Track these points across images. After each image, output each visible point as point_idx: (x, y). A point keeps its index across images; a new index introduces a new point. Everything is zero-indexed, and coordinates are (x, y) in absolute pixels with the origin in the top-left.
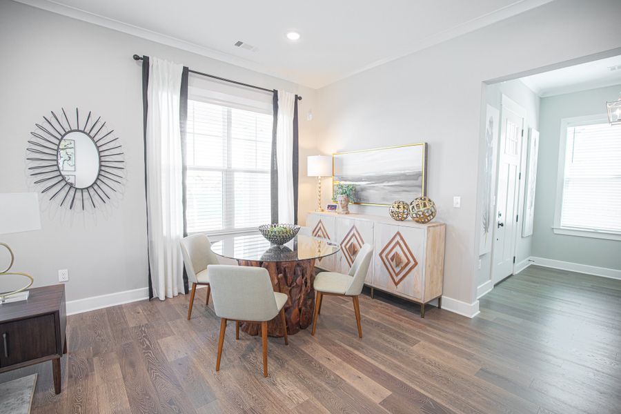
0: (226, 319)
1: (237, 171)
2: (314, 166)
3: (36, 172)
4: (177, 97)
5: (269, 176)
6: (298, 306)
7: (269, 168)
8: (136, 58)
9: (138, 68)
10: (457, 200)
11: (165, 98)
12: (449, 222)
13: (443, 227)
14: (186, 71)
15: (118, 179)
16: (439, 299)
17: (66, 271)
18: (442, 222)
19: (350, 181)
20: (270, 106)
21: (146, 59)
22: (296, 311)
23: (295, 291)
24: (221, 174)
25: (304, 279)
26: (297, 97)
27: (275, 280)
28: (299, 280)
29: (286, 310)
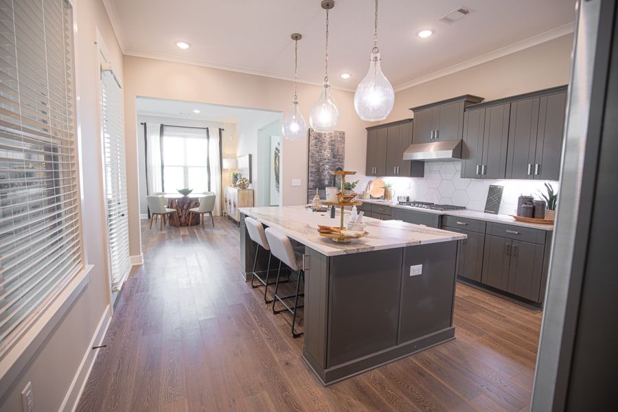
0: (153, 214)
1: (190, 167)
4: (158, 137)
5: (206, 168)
6: (185, 215)
7: (206, 166)
8: (142, 124)
9: (143, 126)
11: (154, 139)
12: (255, 189)
13: (252, 190)
14: (162, 126)
18: (253, 188)
20: (206, 135)
21: (145, 124)
22: (183, 218)
23: (183, 211)
24: (182, 168)
25: (189, 207)
26: (220, 130)
27: (174, 206)
28: (185, 207)
29: (180, 217)
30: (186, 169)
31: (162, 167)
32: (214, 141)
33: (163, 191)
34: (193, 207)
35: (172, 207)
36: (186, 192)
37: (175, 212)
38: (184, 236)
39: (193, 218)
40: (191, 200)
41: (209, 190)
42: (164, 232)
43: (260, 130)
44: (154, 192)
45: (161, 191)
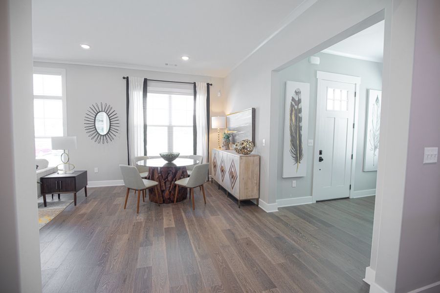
0: (129, 189)
1: (175, 126)
2: (215, 123)
3: (87, 128)
4: (141, 93)
5: (192, 129)
6: (169, 190)
7: (192, 125)
8: (124, 78)
9: (125, 81)
10: (264, 140)
11: (136, 96)
12: (262, 155)
13: (258, 157)
14: (146, 81)
15: (117, 131)
16: (257, 200)
17: (97, 168)
18: (259, 154)
19: (232, 131)
20: (192, 91)
21: (128, 78)
22: (167, 192)
23: (167, 183)
24: (166, 128)
25: (174, 178)
26: (208, 85)
27: (156, 176)
28: (170, 178)
29: (163, 191)
30: (170, 129)
31: (145, 127)
32: (201, 98)
33: (145, 154)
34: (180, 179)
35: (153, 179)
36: (170, 158)
37: (156, 185)
38: (168, 230)
39: (179, 193)
40: (177, 169)
41: (195, 153)
42: (141, 218)
43: (275, 71)
44: (136, 156)
45: (143, 154)
